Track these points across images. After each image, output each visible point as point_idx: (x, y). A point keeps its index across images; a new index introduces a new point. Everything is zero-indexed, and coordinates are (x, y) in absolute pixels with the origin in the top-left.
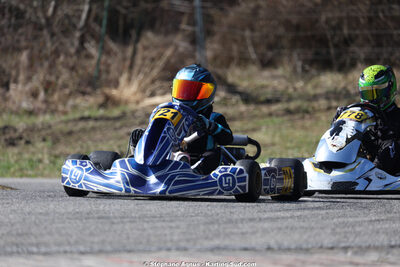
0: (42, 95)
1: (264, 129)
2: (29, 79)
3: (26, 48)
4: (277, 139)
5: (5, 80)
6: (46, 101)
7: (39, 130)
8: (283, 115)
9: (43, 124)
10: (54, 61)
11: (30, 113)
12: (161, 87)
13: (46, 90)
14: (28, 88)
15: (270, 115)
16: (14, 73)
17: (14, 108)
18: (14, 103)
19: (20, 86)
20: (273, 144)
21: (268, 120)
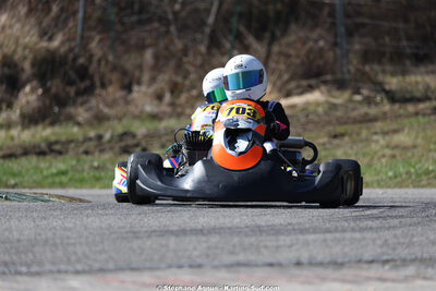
0: (168, 97)
1: (406, 131)
2: (153, 80)
3: (150, 46)
4: (420, 141)
5: (127, 81)
6: (172, 104)
7: (160, 137)
8: (430, 115)
9: (166, 129)
10: (180, 60)
11: (154, 117)
12: (298, 87)
13: (172, 92)
14: (151, 90)
15: (417, 114)
16: (137, 74)
17: (136, 112)
18: (136, 106)
19: (143, 88)
20: (415, 147)
21: (413, 120)
